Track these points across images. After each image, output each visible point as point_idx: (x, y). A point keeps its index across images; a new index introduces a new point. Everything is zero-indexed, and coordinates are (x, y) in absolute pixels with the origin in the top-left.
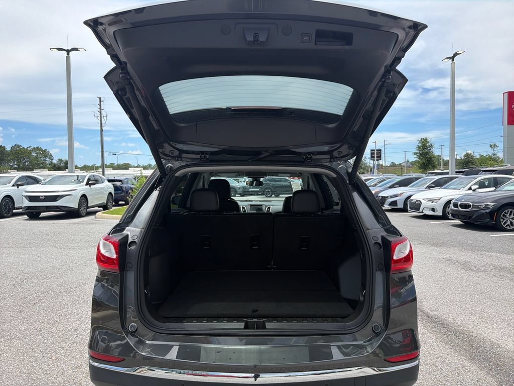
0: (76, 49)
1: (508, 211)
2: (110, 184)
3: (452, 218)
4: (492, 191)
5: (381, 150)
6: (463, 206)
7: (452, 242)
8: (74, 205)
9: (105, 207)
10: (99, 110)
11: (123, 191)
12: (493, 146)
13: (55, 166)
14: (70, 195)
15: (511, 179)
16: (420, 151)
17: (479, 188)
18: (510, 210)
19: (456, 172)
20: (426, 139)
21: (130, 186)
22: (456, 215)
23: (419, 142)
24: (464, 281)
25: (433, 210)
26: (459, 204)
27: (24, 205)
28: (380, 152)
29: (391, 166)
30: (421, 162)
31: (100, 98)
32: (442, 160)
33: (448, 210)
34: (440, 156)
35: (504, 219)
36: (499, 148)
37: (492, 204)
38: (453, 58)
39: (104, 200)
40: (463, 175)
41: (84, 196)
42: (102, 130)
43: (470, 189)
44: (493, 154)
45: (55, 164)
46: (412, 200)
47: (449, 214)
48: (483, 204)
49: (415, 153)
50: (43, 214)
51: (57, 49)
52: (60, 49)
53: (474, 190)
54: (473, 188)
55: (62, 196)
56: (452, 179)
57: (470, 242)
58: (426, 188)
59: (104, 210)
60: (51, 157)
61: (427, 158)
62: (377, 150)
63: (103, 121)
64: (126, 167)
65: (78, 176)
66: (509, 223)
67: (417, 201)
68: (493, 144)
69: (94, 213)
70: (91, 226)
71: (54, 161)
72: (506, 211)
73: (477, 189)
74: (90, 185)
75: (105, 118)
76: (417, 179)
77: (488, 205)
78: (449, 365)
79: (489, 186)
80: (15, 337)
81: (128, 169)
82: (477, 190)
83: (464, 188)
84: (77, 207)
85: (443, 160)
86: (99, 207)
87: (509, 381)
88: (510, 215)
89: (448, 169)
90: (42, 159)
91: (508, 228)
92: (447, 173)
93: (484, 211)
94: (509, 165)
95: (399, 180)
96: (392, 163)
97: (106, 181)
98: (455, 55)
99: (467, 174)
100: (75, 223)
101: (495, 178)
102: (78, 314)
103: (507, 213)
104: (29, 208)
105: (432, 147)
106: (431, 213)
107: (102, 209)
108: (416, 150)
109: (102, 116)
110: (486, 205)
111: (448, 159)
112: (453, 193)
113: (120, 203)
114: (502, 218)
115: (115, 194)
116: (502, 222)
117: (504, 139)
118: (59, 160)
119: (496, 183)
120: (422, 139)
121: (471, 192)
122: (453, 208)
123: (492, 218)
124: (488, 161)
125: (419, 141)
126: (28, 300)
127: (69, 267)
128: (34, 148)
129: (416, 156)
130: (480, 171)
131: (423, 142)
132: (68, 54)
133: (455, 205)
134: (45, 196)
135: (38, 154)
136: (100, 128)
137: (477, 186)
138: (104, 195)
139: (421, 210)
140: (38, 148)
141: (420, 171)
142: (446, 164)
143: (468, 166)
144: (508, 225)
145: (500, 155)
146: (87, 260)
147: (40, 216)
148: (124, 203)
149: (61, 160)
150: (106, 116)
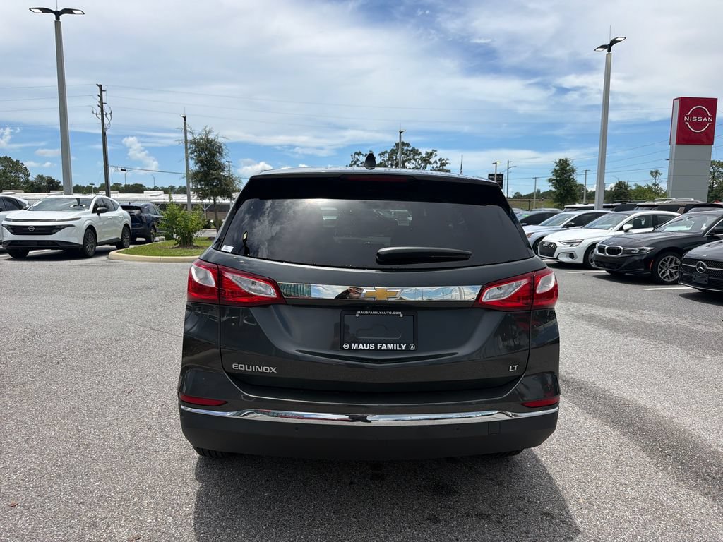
0: (69, 11)
1: (668, 258)
2: (126, 213)
3: (596, 267)
4: (649, 232)
5: (502, 175)
6: (611, 251)
7: (594, 297)
8: (78, 239)
9: (119, 245)
10: (100, 104)
11: (143, 223)
12: (655, 174)
13: (32, 184)
14: (72, 226)
15: (674, 216)
16: (557, 177)
17: (633, 228)
18: (671, 257)
19: (604, 207)
20: (566, 159)
21: (152, 215)
22: (601, 263)
23: (556, 165)
24: (608, 342)
25: (572, 256)
26: (606, 248)
27: (5, 239)
28: (501, 177)
29: (515, 197)
30: (558, 193)
31: (100, 86)
32: (585, 192)
33: (591, 256)
34: (583, 185)
35: (662, 269)
36: (661, 177)
37: (649, 248)
38: (609, 47)
39: (117, 235)
40: (612, 210)
41: (91, 229)
42: (104, 134)
43: (621, 229)
44: (654, 184)
45: (32, 183)
46: (544, 242)
47: (592, 262)
48: (636, 249)
49: (550, 180)
50: (31, 253)
51: (40, 9)
52: (45, 10)
53: (626, 231)
54: (626, 227)
55: (60, 228)
56: (598, 215)
57: (617, 297)
58: (563, 227)
59: (118, 248)
60: (25, 172)
61: (566, 186)
62: (498, 175)
63: (106, 121)
64: (138, 189)
65: (78, 199)
66: (668, 273)
67: (551, 243)
68: (654, 170)
69: (106, 252)
70: (106, 269)
71: (32, 178)
72: (666, 258)
73: (630, 229)
74: (99, 212)
75: (109, 116)
76: (552, 214)
77: (643, 250)
78: (588, 429)
79: (646, 226)
80: (45, 400)
81: (143, 193)
82: (630, 231)
83: (614, 227)
84: (82, 243)
85: (587, 191)
86: (111, 244)
87: (655, 445)
88: (671, 263)
89: (593, 203)
90: (12, 174)
91: (667, 280)
92: (592, 208)
93: (637, 258)
94: (674, 199)
95: (527, 215)
96: (517, 193)
97: (120, 208)
98: (613, 42)
99: (618, 209)
100: (81, 265)
101: (654, 216)
102: (120, 375)
103: (667, 262)
104: (13, 242)
105: (573, 173)
106: (568, 260)
107: (115, 247)
108: (551, 176)
109: (100, 116)
110: (640, 250)
111: (594, 189)
112: (598, 235)
113: (138, 239)
114: (660, 268)
115: (132, 226)
116: (660, 272)
117: (670, 164)
118: (39, 176)
119: (655, 222)
120: (560, 160)
121: (622, 233)
122: (598, 253)
123: (647, 268)
124: (647, 194)
125: (556, 162)
126: (48, 358)
127: (91, 320)
129: (551, 184)
130: (635, 206)
131: (562, 165)
132: (58, 18)
133: (601, 249)
134: (35, 227)
135: (6, 167)
136: (101, 132)
137: (631, 226)
138: (118, 228)
139: (555, 256)
140: (6, 158)
141: (554, 204)
142: (591, 196)
143: (621, 198)
144: (667, 276)
145: (664, 186)
146: (114, 312)
147: (28, 255)
148: (144, 239)
149: (41, 177)
150: (111, 114)
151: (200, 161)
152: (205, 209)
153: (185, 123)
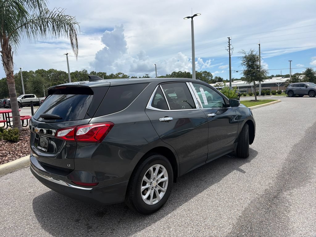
10: (229, 46)
13: (213, 81)
31: (229, 38)
42: (230, 58)
51: (187, 17)
60: (212, 76)
63: (231, 52)
71: (213, 78)
90: (207, 77)
109: (228, 50)
128: (204, 72)
132: (192, 19)
135: (205, 75)
140: (205, 71)
149: (216, 77)
150: (233, 49)
151: (249, 66)
152: (279, 85)
153: (260, 47)
